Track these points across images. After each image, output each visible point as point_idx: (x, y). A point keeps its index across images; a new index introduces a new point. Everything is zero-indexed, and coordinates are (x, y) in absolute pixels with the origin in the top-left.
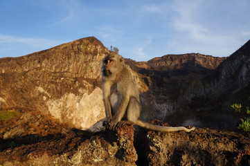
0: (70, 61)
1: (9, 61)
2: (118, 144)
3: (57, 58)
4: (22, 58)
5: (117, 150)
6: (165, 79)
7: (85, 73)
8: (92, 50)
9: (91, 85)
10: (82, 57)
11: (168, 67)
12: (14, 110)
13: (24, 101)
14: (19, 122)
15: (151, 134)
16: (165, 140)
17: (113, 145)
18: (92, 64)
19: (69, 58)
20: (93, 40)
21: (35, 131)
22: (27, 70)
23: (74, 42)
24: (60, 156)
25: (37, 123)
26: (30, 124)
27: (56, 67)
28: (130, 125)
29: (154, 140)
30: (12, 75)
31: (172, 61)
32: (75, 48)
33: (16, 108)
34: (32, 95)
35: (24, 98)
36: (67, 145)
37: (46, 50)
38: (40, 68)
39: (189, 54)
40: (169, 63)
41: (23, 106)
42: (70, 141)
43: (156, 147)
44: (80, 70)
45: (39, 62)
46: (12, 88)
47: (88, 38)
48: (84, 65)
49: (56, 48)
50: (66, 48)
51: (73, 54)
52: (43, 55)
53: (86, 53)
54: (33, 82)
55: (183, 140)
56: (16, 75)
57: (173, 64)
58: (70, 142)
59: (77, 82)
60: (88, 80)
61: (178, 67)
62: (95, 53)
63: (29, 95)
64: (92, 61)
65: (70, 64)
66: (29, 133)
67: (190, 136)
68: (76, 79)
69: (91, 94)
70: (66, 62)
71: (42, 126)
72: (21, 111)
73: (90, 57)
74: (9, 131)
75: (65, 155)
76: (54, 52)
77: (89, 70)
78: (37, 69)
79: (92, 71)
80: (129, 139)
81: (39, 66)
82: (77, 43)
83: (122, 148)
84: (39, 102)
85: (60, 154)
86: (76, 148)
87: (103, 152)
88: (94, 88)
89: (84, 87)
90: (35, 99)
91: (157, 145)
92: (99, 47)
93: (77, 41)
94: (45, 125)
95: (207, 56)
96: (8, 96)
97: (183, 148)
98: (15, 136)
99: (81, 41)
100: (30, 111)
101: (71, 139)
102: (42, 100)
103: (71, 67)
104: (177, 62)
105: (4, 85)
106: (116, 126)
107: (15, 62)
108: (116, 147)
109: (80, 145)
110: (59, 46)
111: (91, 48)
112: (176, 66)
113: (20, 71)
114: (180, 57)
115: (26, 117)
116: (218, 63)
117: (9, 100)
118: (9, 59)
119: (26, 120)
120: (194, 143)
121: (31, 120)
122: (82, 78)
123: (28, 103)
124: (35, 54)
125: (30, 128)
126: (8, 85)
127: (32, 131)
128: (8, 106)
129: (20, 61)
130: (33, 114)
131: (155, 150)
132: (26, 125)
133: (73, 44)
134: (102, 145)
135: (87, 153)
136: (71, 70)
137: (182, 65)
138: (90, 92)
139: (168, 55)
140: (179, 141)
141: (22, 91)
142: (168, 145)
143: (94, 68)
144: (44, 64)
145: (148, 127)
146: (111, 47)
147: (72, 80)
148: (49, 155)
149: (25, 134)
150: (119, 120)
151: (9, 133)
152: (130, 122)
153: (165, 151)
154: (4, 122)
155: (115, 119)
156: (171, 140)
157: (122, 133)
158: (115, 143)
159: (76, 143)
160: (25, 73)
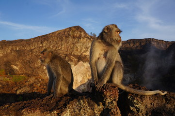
0: (63, 43)
1: (22, 42)
2: (104, 104)
3: (53, 41)
4: (30, 40)
5: (102, 109)
6: (128, 57)
7: (73, 51)
8: (78, 35)
9: (76, 60)
10: (71, 40)
11: (131, 48)
12: (24, 75)
13: (31, 69)
14: (27, 83)
15: (131, 96)
16: (144, 101)
17: (99, 105)
18: (78, 45)
19: (62, 41)
20: (78, 28)
21: (37, 90)
22: (33, 48)
23: (66, 30)
24: (50, 112)
25: (39, 85)
26: (34, 85)
27: (53, 47)
28: (114, 87)
29: (135, 101)
30: (24, 51)
31: (134, 43)
32: (66, 33)
33: (26, 74)
34: (36, 65)
35: (31, 67)
36: (57, 103)
37: (46, 35)
38: (42, 47)
39: (146, 39)
40: (131, 45)
41: (30, 73)
42: (60, 99)
43: (136, 108)
44: (69, 49)
45: (41, 43)
46: (23, 60)
47: (75, 27)
48: (72, 45)
49: (53, 33)
50: (60, 33)
51: (64, 37)
52: (44, 38)
53: (74, 37)
54: (37, 56)
55: (160, 102)
56: (26, 52)
57: (135, 46)
58: (60, 101)
59: (67, 57)
60: (74, 56)
61: (139, 48)
62: (80, 37)
63: (34, 65)
64: (78, 43)
65: (62, 44)
66: (34, 91)
67: (166, 99)
68: (66, 55)
69: (76, 66)
70: (60, 43)
71: (42, 86)
72: (29, 76)
73: (76, 40)
74: (20, 89)
75: (55, 112)
76: (51, 36)
77: (75, 49)
78: (40, 47)
79: (77, 50)
80: (114, 100)
81: (41, 45)
82: (67, 30)
83: (107, 108)
84: (41, 70)
85: (51, 110)
86: (65, 106)
87: (89, 111)
88: (79, 61)
89: (72, 61)
90: (38, 68)
91: (137, 106)
92: (82, 33)
93: (68, 28)
94: (44, 86)
95: (160, 40)
96: (20, 65)
97: (160, 110)
98: (24, 93)
99: (70, 28)
100: (34, 76)
101: (61, 98)
102: (43, 69)
103: (63, 46)
104: (138, 44)
105: (18, 58)
106: (103, 87)
107: (25, 43)
108: (101, 107)
109: (69, 103)
110: (55, 32)
111: (77, 34)
112: (137, 47)
113: (28, 49)
114: (140, 41)
115: (32, 80)
116: (168, 46)
117: (21, 68)
118: (22, 40)
119: (32, 82)
120: (170, 106)
121: (35, 82)
122: (70, 54)
123: (33, 70)
124: (39, 37)
125: (34, 87)
126: (21, 58)
127: (35, 90)
128: (20, 72)
129: (29, 42)
130: (36, 79)
131: (135, 110)
132: (31, 86)
133: (65, 31)
134: (89, 105)
135: (74, 111)
136: (63, 49)
137: (141, 46)
138: (76, 64)
139: (131, 40)
140: (156, 103)
141: (29, 62)
142: (146, 106)
143: (79, 47)
144: (44, 44)
145: (128, 90)
146: (91, 33)
147: (63, 55)
148: (41, 111)
149: (31, 92)
150: (105, 82)
151: (21, 91)
152: (115, 84)
153: (144, 112)
154: (18, 83)
155: (101, 81)
156: (149, 102)
157: (108, 94)
158: (101, 103)
159: (65, 101)
160: (31, 50)
